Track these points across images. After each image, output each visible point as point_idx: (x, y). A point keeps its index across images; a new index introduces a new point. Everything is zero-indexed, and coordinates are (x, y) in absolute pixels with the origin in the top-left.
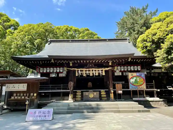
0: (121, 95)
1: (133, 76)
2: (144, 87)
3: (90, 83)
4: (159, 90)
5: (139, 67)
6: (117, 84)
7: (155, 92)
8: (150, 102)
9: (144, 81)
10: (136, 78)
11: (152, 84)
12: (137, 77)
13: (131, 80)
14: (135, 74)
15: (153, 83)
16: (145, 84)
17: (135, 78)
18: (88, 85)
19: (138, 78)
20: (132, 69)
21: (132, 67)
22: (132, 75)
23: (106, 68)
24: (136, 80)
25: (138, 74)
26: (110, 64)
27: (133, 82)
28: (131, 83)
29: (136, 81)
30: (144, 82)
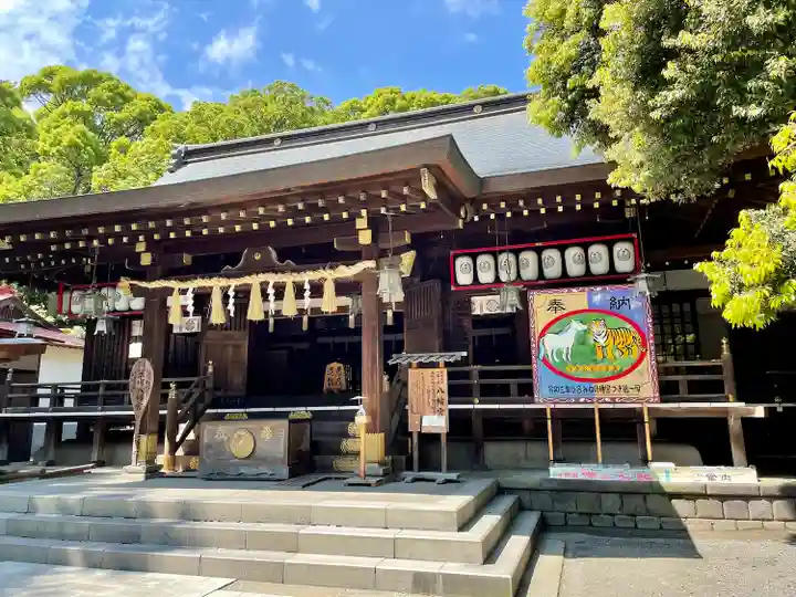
0: (444, 439)
1: (559, 313)
2: (640, 389)
3: (335, 365)
4: (759, 411)
5: (624, 249)
6: (421, 365)
7: (734, 425)
8: (673, 501)
9: (644, 344)
10: (585, 327)
11: (714, 362)
12: (594, 315)
13: (549, 338)
14: (575, 299)
15: (718, 356)
16: (648, 365)
17: (576, 326)
18: (326, 377)
19: (597, 328)
20: (575, 269)
21: (573, 253)
22: (555, 305)
23: (342, 268)
24: (581, 340)
25: (600, 295)
26: (365, 238)
27: (559, 353)
28: (545, 361)
29: (582, 348)
30: (642, 356)
